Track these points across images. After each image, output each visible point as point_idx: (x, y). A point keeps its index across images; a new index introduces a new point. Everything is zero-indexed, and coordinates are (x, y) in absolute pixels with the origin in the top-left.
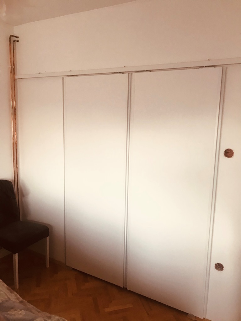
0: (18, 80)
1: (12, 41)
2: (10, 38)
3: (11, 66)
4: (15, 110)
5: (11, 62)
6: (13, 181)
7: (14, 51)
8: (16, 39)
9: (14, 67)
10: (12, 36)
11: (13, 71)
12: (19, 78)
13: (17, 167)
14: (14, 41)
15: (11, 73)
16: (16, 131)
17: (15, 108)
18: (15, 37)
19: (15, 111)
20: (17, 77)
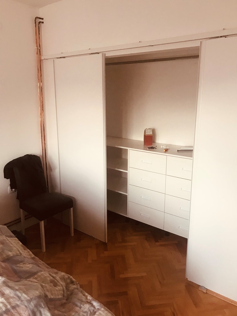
0: (44, 61)
1: (37, 23)
2: (35, 20)
3: (37, 47)
4: (41, 89)
5: (37, 43)
6: (41, 156)
7: (40, 32)
8: (41, 20)
9: (40, 48)
10: (37, 17)
11: (39, 52)
12: (45, 59)
13: (45, 143)
14: (40, 22)
15: (37, 54)
16: (43, 110)
17: (42, 88)
18: (40, 18)
19: (42, 91)
20: (42, 58)
